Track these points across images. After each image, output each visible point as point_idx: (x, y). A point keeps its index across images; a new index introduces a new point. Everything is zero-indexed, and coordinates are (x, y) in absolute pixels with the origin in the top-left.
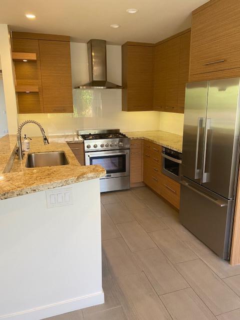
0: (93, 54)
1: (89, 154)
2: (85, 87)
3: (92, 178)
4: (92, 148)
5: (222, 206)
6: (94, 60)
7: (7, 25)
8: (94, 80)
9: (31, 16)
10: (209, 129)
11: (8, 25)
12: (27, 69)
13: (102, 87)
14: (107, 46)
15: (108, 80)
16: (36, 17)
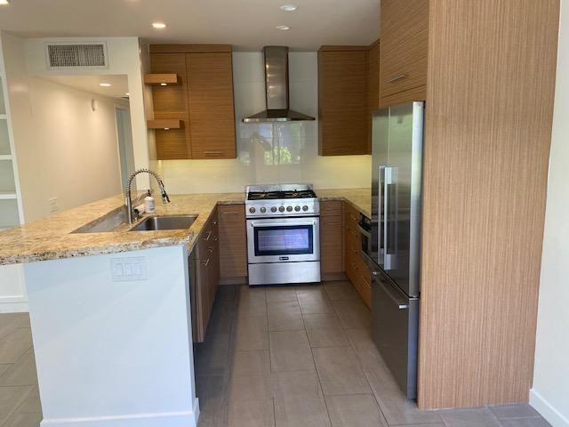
0: (267, 66)
1: (253, 222)
2: (257, 120)
3: (167, 245)
4: (258, 213)
5: (401, 307)
6: (268, 75)
7: (136, 39)
8: (269, 108)
9: (159, 26)
10: (390, 183)
11: (139, 39)
12: (169, 96)
13: (285, 119)
14: (290, 54)
15: (291, 108)
16: (167, 25)
